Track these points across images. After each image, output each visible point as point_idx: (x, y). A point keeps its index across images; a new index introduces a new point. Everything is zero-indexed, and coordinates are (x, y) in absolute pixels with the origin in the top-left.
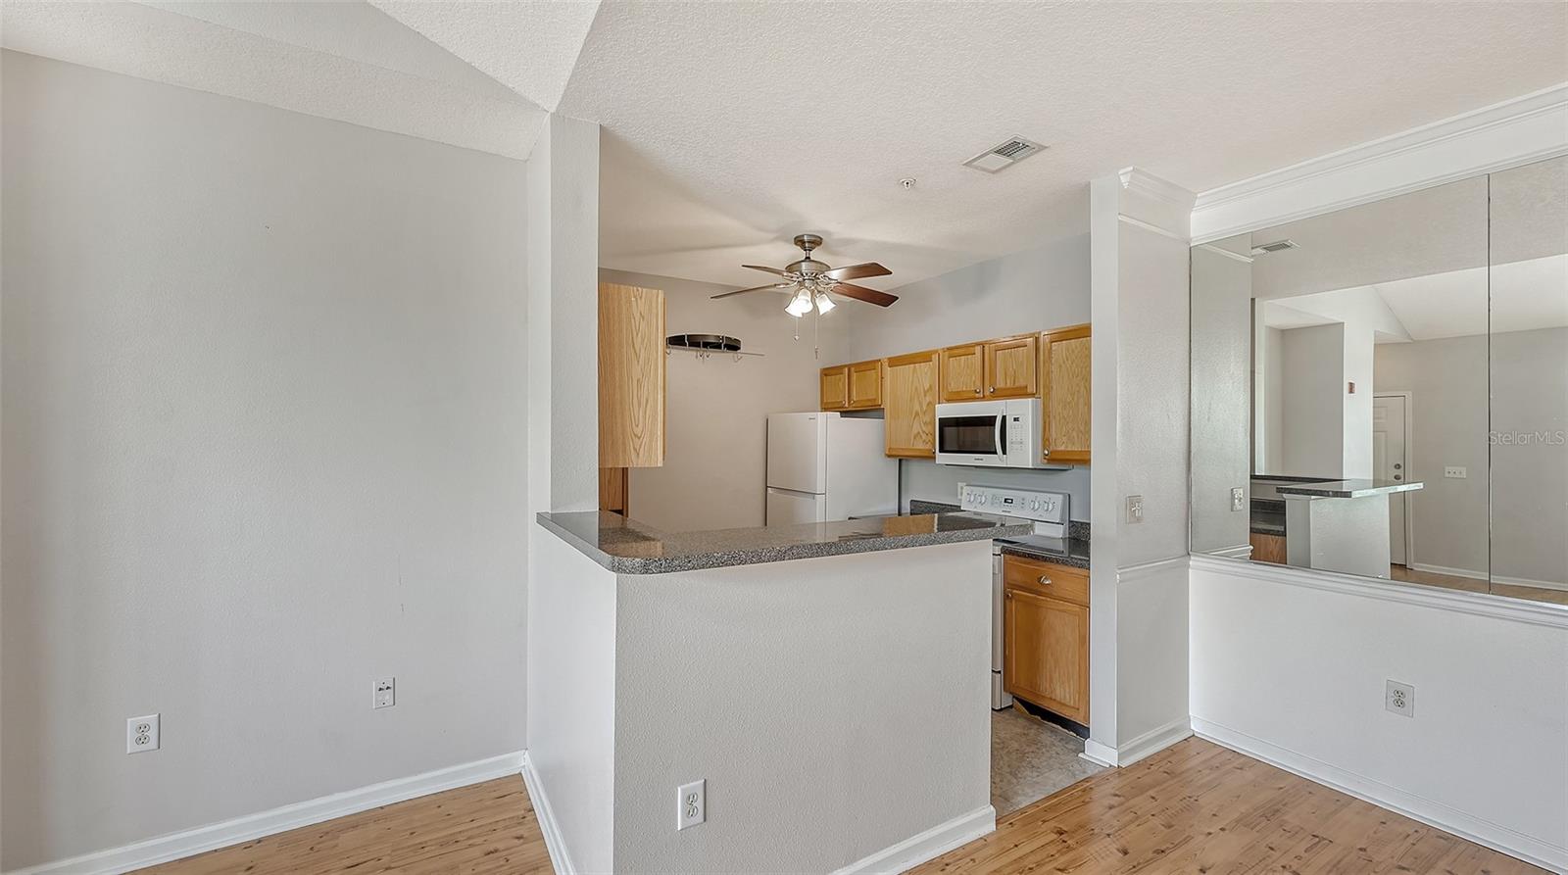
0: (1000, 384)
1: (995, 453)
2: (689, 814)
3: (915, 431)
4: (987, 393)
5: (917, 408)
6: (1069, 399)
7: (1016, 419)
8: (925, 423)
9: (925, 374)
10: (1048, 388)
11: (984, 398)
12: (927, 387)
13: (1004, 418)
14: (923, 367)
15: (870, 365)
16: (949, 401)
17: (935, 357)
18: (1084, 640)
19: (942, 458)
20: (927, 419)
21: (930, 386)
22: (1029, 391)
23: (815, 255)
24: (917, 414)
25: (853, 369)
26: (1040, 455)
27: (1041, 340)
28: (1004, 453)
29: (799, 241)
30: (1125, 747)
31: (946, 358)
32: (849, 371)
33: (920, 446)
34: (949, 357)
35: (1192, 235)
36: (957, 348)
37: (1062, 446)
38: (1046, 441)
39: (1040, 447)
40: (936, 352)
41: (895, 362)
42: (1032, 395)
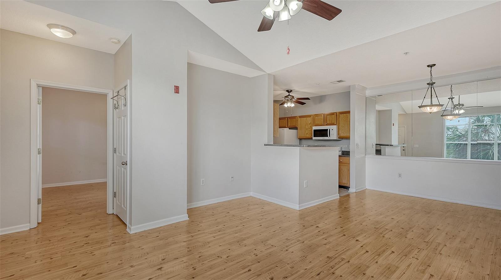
0: (328, 122)
1: (328, 137)
2: (306, 185)
3: (306, 133)
4: (325, 124)
5: (307, 127)
6: (344, 125)
7: (332, 130)
8: (309, 131)
9: (309, 120)
10: (339, 124)
11: (324, 125)
12: (310, 123)
13: (330, 129)
14: (309, 118)
15: (295, 117)
16: (315, 126)
17: (312, 116)
18: (349, 170)
19: (314, 138)
20: (310, 130)
21: (311, 123)
22: (335, 124)
23: (290, 94)
24: (307, 129)
25: (289, 118)
26: (337, 137)
27: (337, 114)
28: (330, 136)
29: (288, 91)
30: (357, 189)
31: (315, 117)
32: (287, 119)
33: (308, 136)
34: (316, 116)
35: (366, 95)
36: (318, 114)
37: (342, 135)
38: (338, 134)
39: (337, 135)
40: (312, 115)
41: (301, 117)
42: (335, 125)
